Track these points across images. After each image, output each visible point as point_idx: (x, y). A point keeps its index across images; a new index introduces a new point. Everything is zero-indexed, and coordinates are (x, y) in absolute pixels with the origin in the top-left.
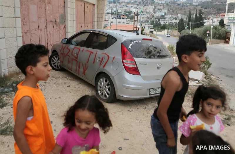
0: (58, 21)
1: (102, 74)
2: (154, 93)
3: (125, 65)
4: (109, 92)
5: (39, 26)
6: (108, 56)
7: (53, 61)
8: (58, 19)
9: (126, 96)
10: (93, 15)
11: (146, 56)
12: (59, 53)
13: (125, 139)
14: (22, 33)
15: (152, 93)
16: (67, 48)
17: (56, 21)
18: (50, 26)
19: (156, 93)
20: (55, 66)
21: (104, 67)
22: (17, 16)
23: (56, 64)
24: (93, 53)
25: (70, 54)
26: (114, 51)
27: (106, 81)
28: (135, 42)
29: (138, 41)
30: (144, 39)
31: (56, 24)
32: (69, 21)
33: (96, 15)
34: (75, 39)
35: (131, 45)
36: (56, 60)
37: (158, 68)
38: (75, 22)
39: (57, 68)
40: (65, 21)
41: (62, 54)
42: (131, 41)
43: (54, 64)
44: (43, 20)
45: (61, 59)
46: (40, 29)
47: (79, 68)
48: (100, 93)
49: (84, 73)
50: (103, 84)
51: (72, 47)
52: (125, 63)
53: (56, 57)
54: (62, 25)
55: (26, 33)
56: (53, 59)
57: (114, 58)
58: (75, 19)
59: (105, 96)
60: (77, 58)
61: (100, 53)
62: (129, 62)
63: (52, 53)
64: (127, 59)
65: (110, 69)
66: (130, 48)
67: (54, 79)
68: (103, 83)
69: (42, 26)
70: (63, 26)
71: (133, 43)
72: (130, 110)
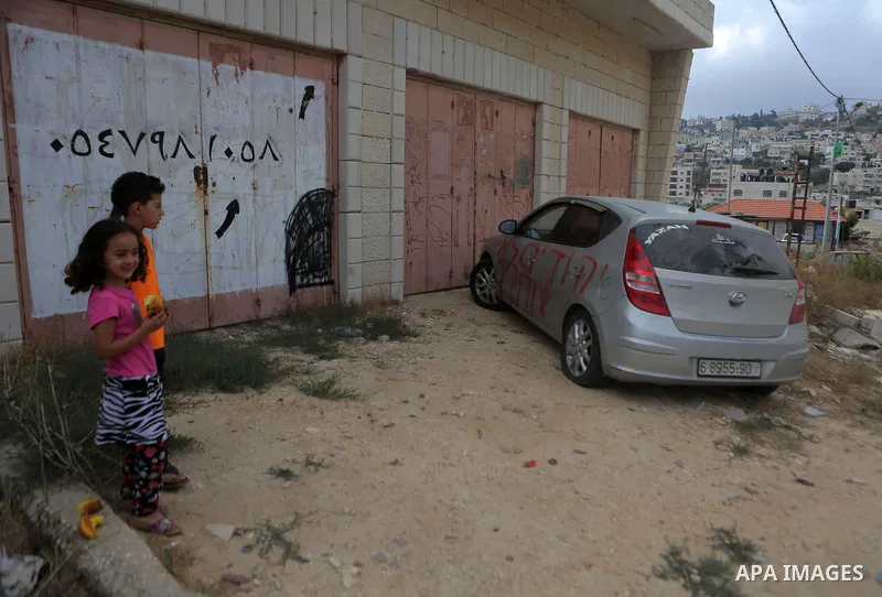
0: (510, 176)
1: (578, 312)
2: (715, 373)
3: (629, 285)
4: (588, 357)
5: (452, 189)
6: (595, 263)
7: (481, 282)
8: (512, 170)
9: (623, 369)
10: (633, 162)
11: (694, 267)
12: (495, 262)
13: (576, 451)
14: (405, 202)
15: (708, 372)
16: (514, 245)
17: (503, 177)
18: (484, 191)
19: (722, 374)
20: (484, 295)
21: (582, 291)
22: (395, 161)
23: (486, 291)
24: (563, 256)
25: (516, 262)
26: (610, 250)
27: (585, 330)
28: (669, 228)
29: (679, 227)
30: (699, 223)
31: (504, 185)
32: (544, 178)
33: (641, 163)
34: (534, 225)
35: (654, 235)
36: (486, 278)
37: (733, 304)
38: (564, 181)
39: (487, 302)
40: (532, 178)
41: (500, 261)
42: (659, 225)
43: (482, 289)
44: (465, 172)
45: (498, 277)
46: (456, 195)
47: (533, 300)
48: (569, 363)
49: (542, 310)
50: (577, 336)
51: (525, 241)
52: (630, 281)
53: (489, 273)
54: (524, 188)
55: (416, 204)
56: (479, 275)
57: (607, 267)
58: (564, 173)
59: (580, 368)
60: (530, 271)
61: (578, 254)
62: (643, 278)
63: (482, 258)
64: (639, 271)
65: (594, 298)
66: (649, 242)
67: (473, 325)
68: (578, 331)
69: (463, 188)
70: (526, 192)
71: (661, 230)
72: (635, 408)
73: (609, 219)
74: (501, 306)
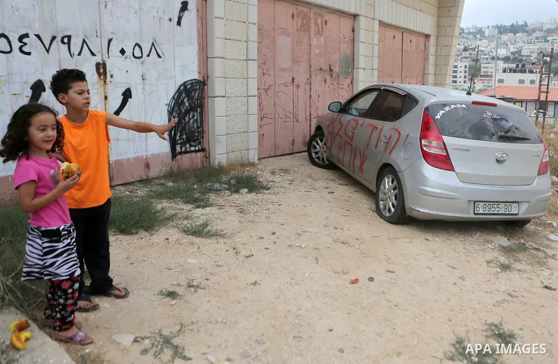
0: (336, 69)
1: (387, 169)
2: (487, 212)
3: (424, 148)
4: (395, 203)
5: (293, 79)
6: (399, 133)
7: (315, 148)
8: (337, 64)
9: (422, 210)
10: (426, 59)
11: (470, 135)
12: (326, 132)
13: (388, 271)
14: (258, 89)
15: (481, 211)
16: (340, 120)
17: (331, 70)
18: (317, 80)
19: (491, 212)
20: (318, 158)
21: (390, 153)
22: (250, 58)
23: (319, 155)
24: (376, 128)
25: (342, 133)
26: (410, 123)
27: (393, 182)
28: (453, 106)
29: (459, 106)
30: (474, 103)
31: (331, 76)
32: (361, 71)
33: (432, 59)
34: (354, 105)
35: (441, 112)
36: (320, 146)
37: (498, 161)
38: (376, 72)
39: (321, 163)
40: (352, 71)
41: (330, 133)
42: (445, 105)
43: (316, 153)
44: (303, 67)
45: (328, 144)
46: (296, 83)
47: (354, 162)
48: (381, 207)
49: (361, 168)
50: (387, 187)
51: (347, 117)
52: (425, 145)
53: (321, 141)
54: (346, 78)
55: (266, 90)
56: (314, 143)
57: (408, 136)
58: (376, 66)
59: (390, 210)
60: (352, 139)
61: (387, 126)
62: (434, 143)
63: (316, 131)
64: (430, 138)
65: (399, 159)
66: (438, 117)
67: (310, 180)
68: (387, 183)
69: (302, 78)
70: (348, 80)
71: (447, 109)
73: (409, 101)
74: (330, 166)
